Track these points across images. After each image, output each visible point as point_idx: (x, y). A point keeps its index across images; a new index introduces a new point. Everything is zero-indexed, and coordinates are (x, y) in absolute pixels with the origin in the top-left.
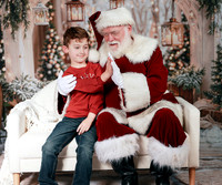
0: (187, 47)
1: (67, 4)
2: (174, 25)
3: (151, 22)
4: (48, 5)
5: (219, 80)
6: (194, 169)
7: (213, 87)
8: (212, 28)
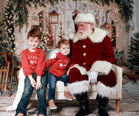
0: (114, 38)
1: (50, 14)
2: (107, 26)
4: (39, 15)
5: (132, 57)
6: (119, 100)
7: (128, 60)
8: (128, 28)
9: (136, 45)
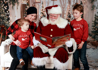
3: (68, 4)
5: (95, 29)
8: (93, 7)
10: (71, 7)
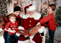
2: (46, 3)
3: (40, 3)
5: (57, 17)
9: (59, 12)
10: (43, 4)
